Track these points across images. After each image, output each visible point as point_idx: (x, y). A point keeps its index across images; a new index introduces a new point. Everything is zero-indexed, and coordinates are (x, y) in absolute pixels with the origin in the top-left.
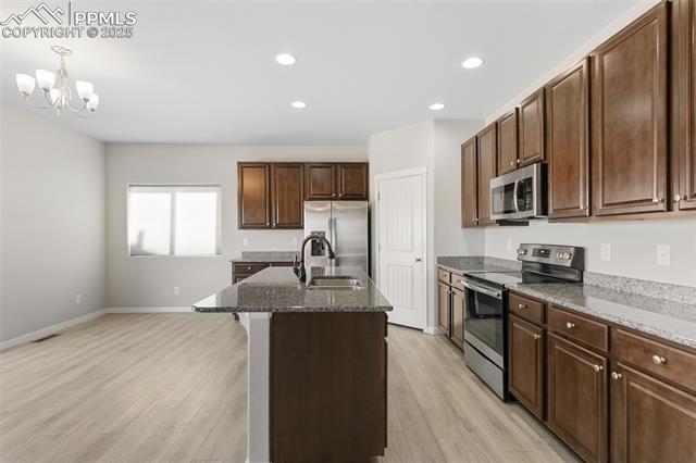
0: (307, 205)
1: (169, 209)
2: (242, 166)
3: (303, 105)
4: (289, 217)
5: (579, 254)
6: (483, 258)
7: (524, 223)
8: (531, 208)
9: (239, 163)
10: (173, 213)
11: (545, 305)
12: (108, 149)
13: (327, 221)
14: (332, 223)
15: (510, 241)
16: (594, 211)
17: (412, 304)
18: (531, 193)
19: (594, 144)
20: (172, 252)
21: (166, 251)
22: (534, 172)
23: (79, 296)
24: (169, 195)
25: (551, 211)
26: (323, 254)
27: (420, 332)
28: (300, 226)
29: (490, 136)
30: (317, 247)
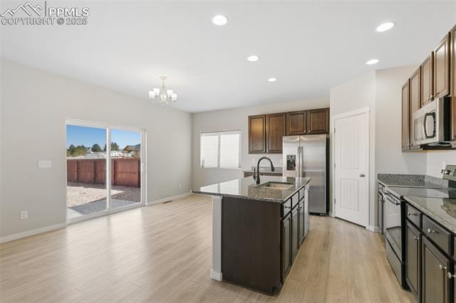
0: (285, 138)
1: (217, 143)
2: (251, 118)
3: (275, 80)
4: (276, 147)
6: (424, 177)
8: (435, 136)
9: (249, 117)
10: (219, 145)
11: (422, 214)
13: (297, 148)
14: (300, 149)
17: (358, 207)
20: (219, 166)
21: (216, 166)
23: (180, 185)
24: (217, 137)
25: (453, 137)
26: (295, 170)
27: (362, 228)
28: (280, 152)
29: (417, 78)
30: (291, 165)
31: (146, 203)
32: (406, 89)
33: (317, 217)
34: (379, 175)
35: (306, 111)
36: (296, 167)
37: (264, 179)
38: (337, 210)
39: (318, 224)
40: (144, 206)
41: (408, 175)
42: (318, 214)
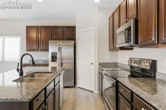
1: (2, 44)
2: (28, 28)
5: (154, 63)
6: (117, 63)
8: (131, 41)
9: (27, 26)
10: (4, 45)
14: (60, 49)
17: (90, 81)
22: (132, 23)
24: (2, 39)
26: (56, 61)
27: (92, 92)
28: (47, 50)
29: (117, 12)
30: (54, 58)
32: (112, 18)
33: (69, 89)
34: (99, 63)
35: (63, 27)
36: (57, 60)
37: (26, 70)
38: (80, 83)
39: (69, 94)
41: (111, 63)
42: (70, 87)
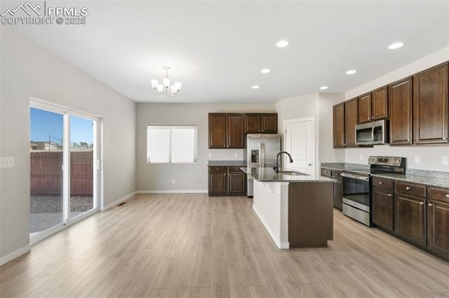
0: (249, 136)
4: (236, 142)
5: (404, 160)
6: (344, 164)
7: (371, 146)
8: (381, 140)
9: (209, 114)
11: (394, 181)
12: (138, 106)
13: (260, 144)
14: (263, 145)
15: (361, 155)
16: (415, 142)
18: (381, 133)
19: (414, 114)
20: (170, 161)
21: (167, 161)
22: (382, 123)
24: (168, 131)
25: (391, 141)
26: (258, 162)
28: (245, 147)
31: (102, 208)
32: (340, 108)
36: (260, 160)
40: (100, 211)
